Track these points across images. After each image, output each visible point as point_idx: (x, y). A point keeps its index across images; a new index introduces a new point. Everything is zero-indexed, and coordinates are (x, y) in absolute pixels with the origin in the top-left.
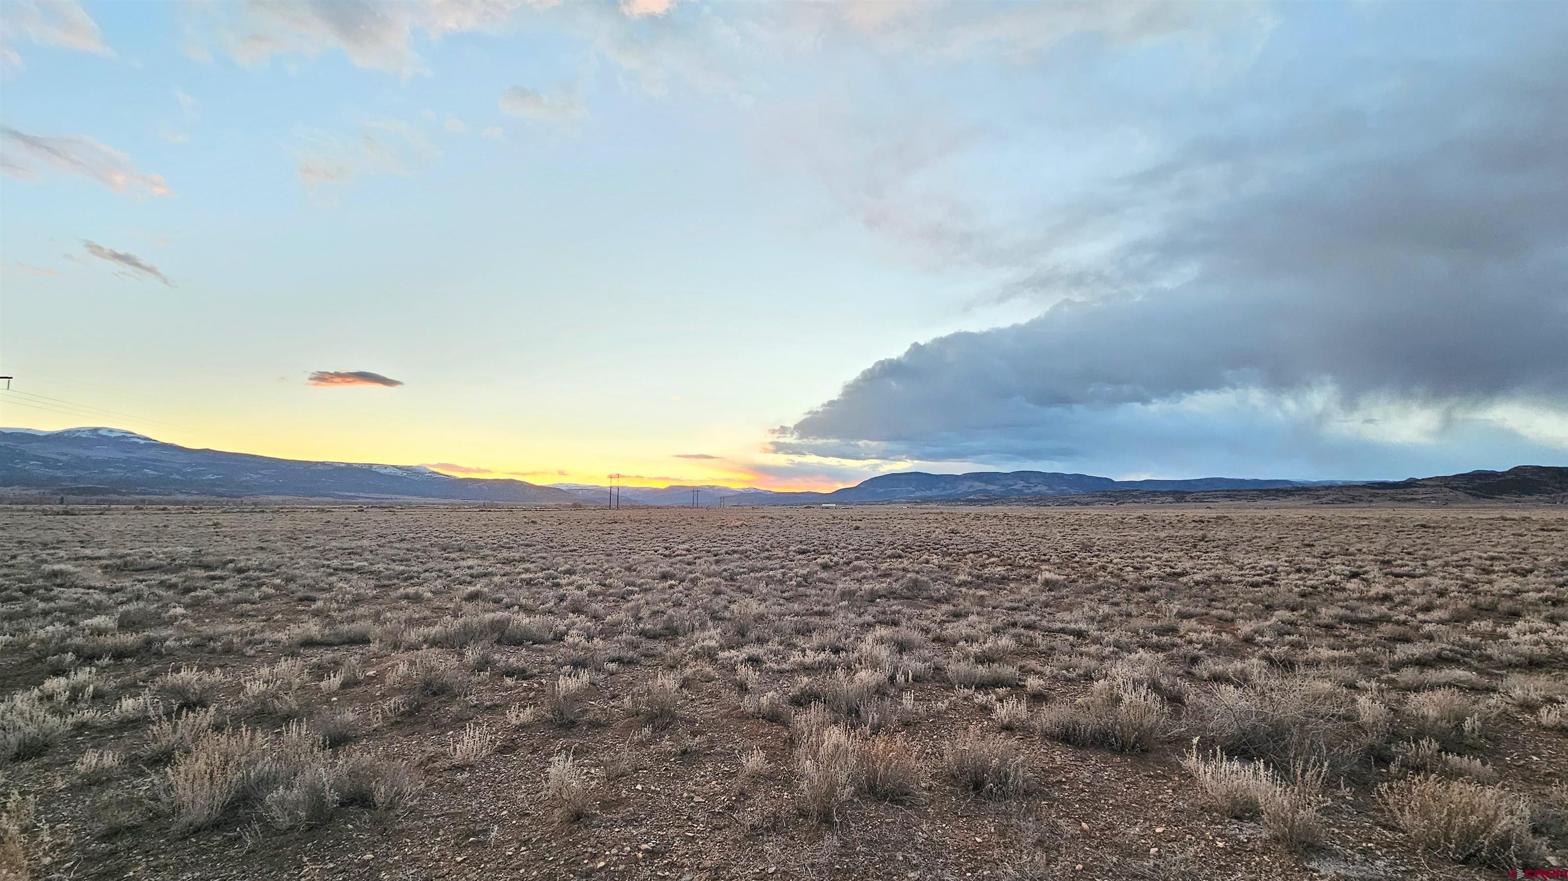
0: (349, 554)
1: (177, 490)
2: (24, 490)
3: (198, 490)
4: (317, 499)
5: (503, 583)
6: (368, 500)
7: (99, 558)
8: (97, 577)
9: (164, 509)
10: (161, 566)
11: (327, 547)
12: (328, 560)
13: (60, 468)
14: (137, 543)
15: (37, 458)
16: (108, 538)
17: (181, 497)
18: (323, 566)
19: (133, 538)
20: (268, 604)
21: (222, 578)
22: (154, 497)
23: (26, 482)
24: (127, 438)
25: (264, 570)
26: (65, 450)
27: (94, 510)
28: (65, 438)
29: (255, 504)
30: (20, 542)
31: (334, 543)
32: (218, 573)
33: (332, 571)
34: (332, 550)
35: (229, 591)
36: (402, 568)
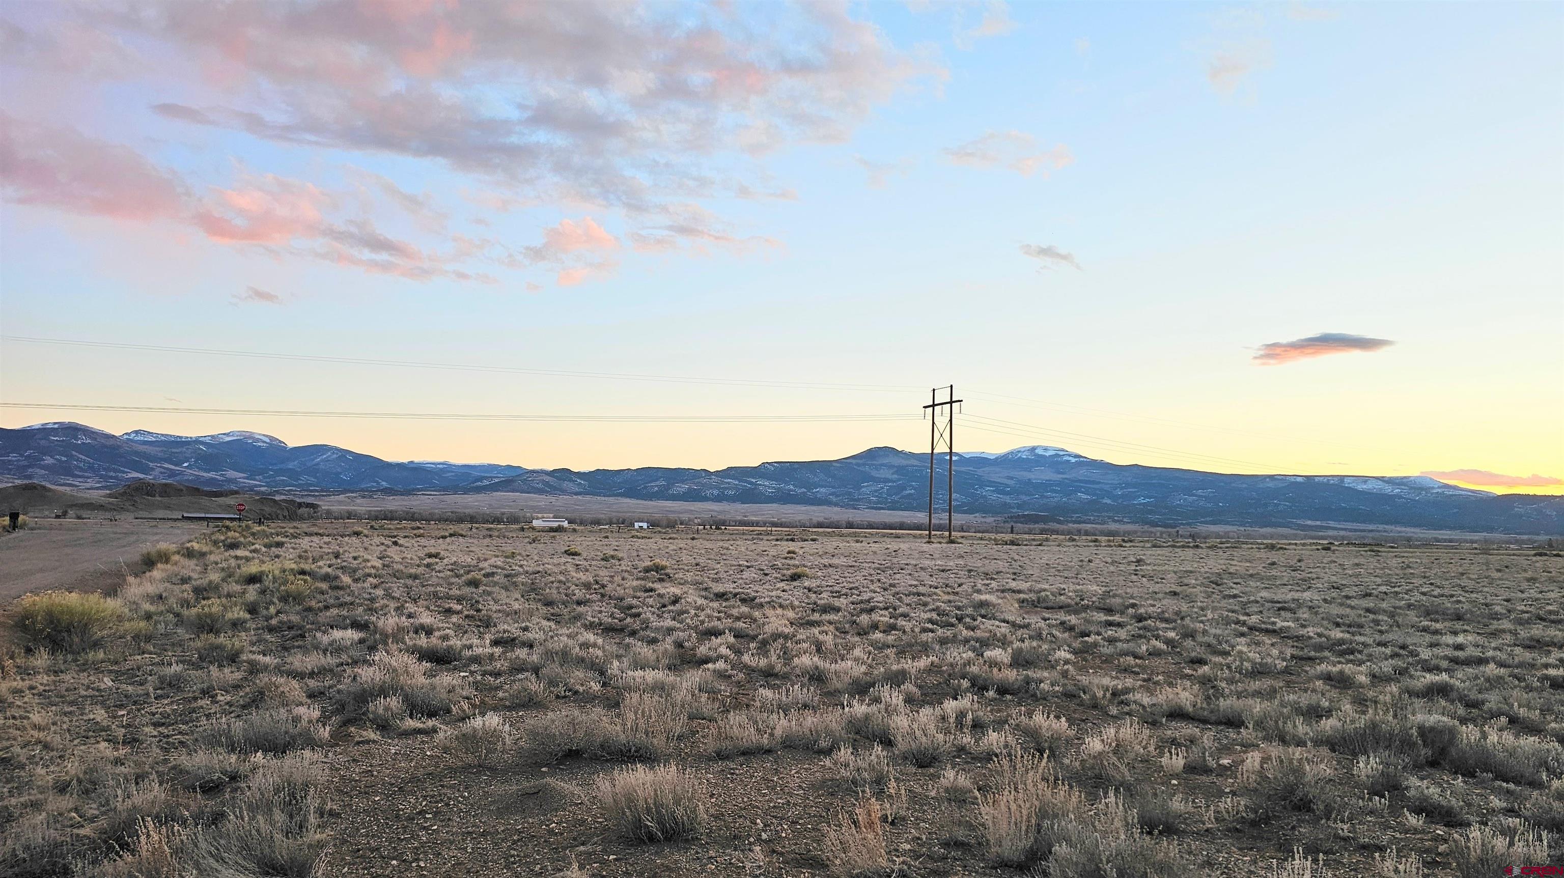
0: (1279, 609)
1: (1109, 517)
2: (983, 517)
3: (1130, 518)
4: (1269, 530)
5: (1501, 678)
6: (1342, 533)
7: (1019, 592)
8: (1012, 612)
9: (1096, 541)
10: (1069, 606)
11: (1252, 598)
12: (1248, 615)
13: (1008, 493)
14: (1059, 578)
15: (991, 483)
16: (1036, 572)
17: (1113, 526)
18: (1237, 622)
19: (1056, 573)
20: (1157, 662)
21: (1119, 625)
22: (1088, 526)
23: (986, 509)
24: (1059, 456)
25: (1167, 621)
26: (1012, 474)
27: (1034, 540)
28: (1010, 460)
29: (1192, 536)
30: (970, 571)
31: (1264, 594)
32: (1117, 618)
33: (1245, 629)
34: (1257, 602)
35: (1120, 641)
36: (1340, 635)
